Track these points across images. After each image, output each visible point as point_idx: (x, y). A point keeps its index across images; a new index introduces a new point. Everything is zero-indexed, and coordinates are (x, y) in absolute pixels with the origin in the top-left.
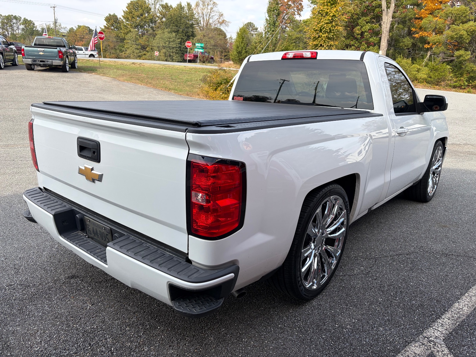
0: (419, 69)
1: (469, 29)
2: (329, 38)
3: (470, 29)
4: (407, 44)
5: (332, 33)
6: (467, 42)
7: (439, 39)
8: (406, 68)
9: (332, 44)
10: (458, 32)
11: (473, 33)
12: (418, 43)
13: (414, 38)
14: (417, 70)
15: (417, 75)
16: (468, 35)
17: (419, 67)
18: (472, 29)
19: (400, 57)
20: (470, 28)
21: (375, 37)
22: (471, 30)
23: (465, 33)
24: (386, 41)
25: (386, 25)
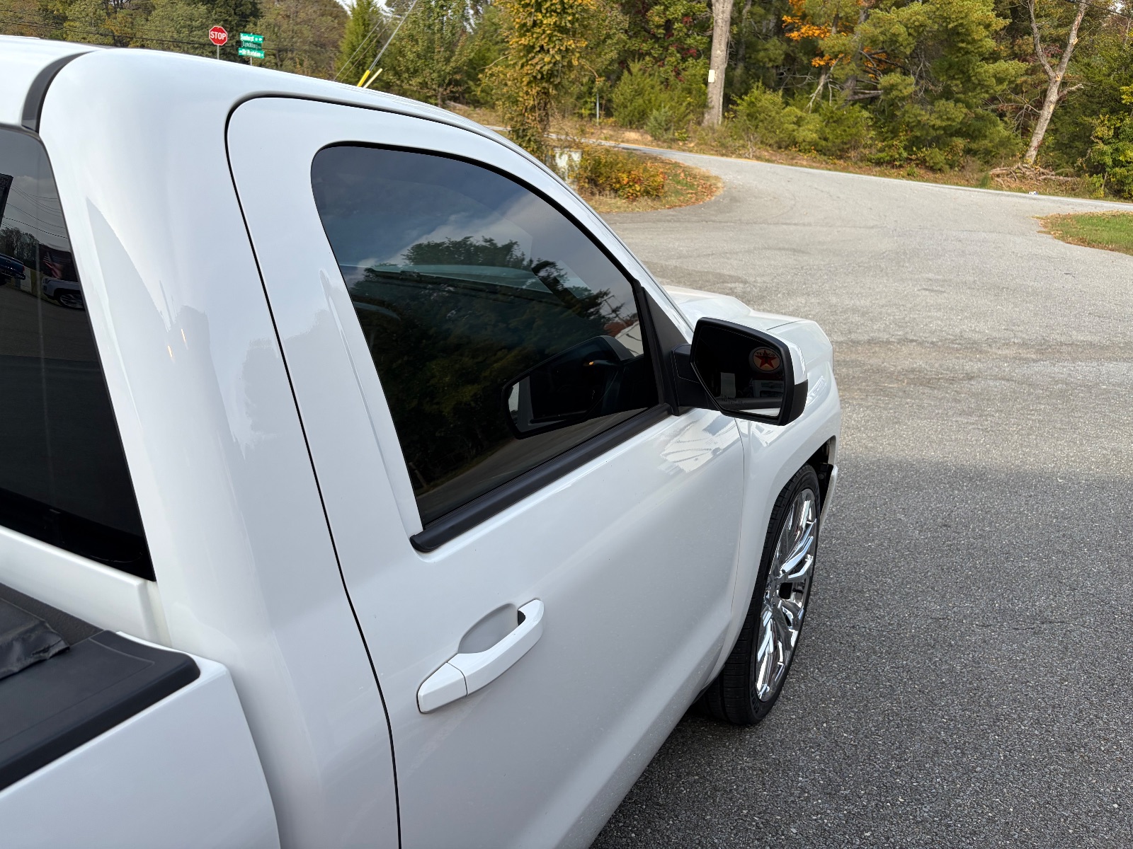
0: (801, 117)
1: (911, 21)
3: (914, 21)
4: (774, 54)
5: (569, 15)
6: (908, 53)
7: (844, 45)
8: (770, 116)
10: (887, 27)
11: (921, 29)
12: (799, 53)
13: (789, 40)
14: (795, 119)
15: (795, 133)
16: (910, 34)
17: (799, 113)
18: (918, 20)
19: (758, 87)
20: (914, 18)
21: (698, 35)
22: (917, 23)
23: (902, 29)
24: (723, 47)
25: (722, 5)
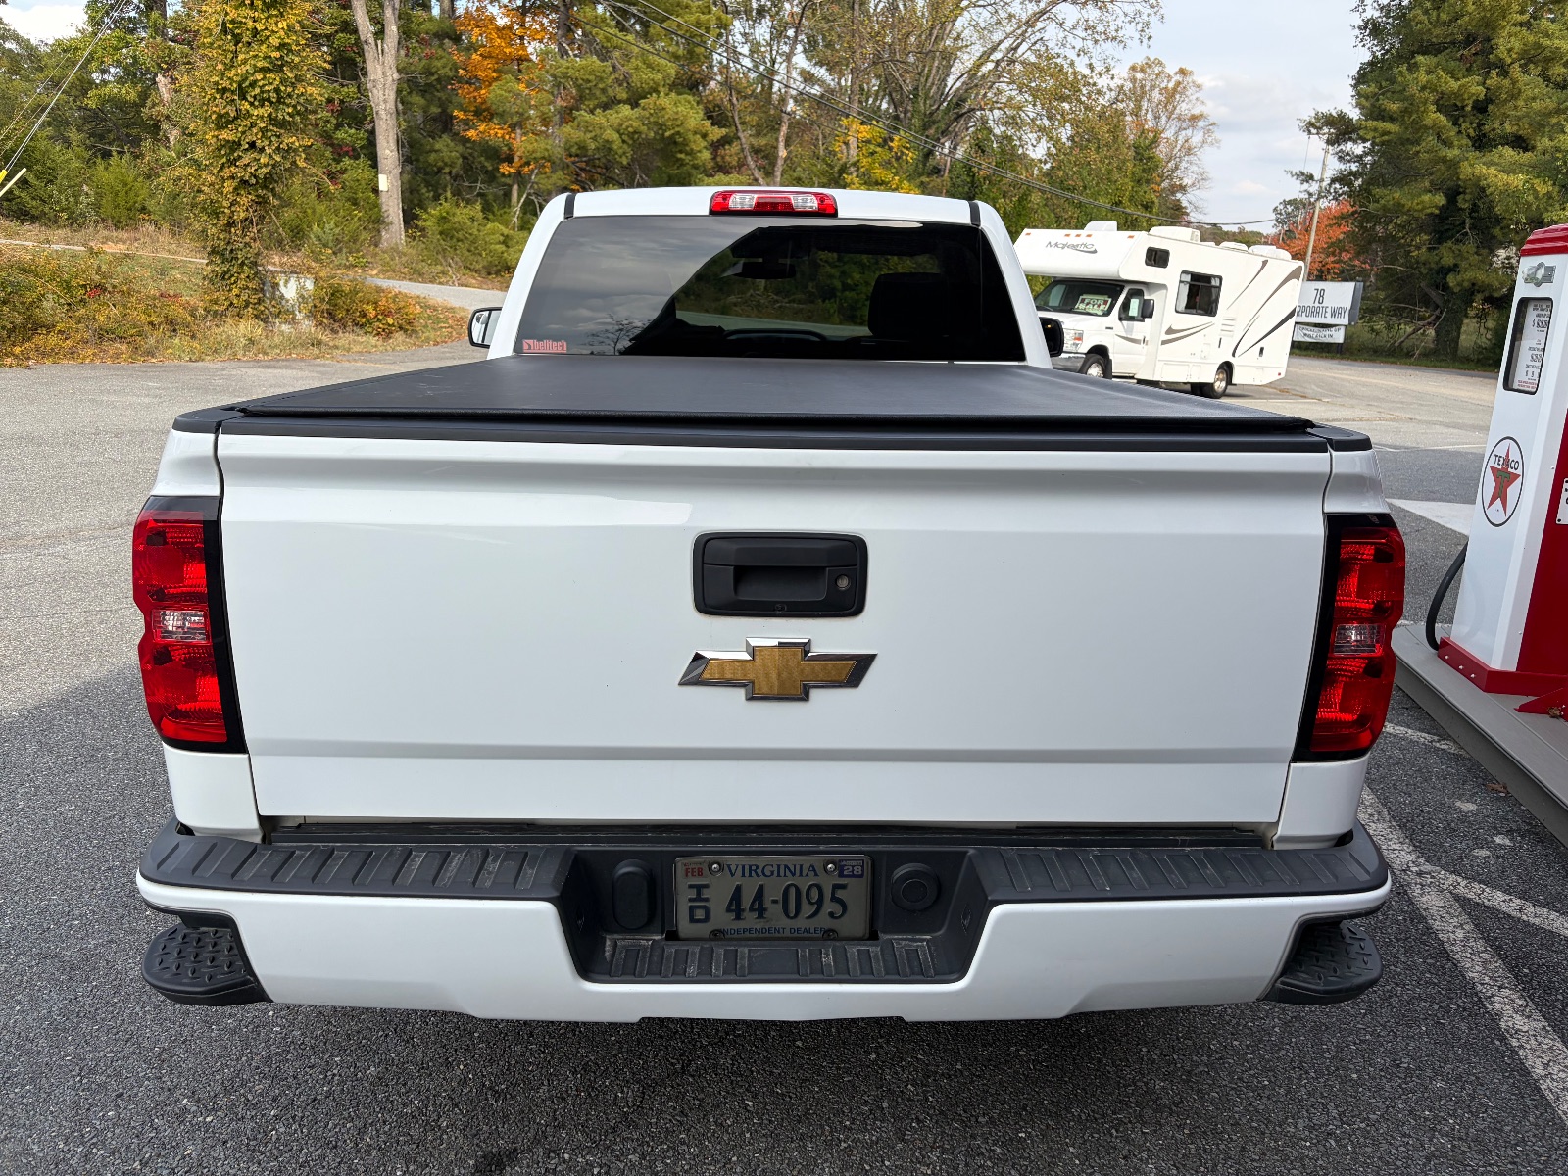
0: (507, 236)
1: (624, 127)
2: (282, 124)
3: (628, 127)
4: (449, 157)
5: (288, 106)
6: (625, 162)
7: (547, 150)
8: (471, 235)
9: (292, 143)
10: (598, 132)
11: (636, 136)
12: (479, 157)
13: (465, 141)
14: (502, 238)
15: (505, 254)
16: (624, 142)
17: (506, 231)
18: (632, 126)
19: (446, 199)
20: (627, 124)
21: (350, 128)
22: (630, 130)
23: (616, 136)
24: (393, 145)
25: (381, 92)
